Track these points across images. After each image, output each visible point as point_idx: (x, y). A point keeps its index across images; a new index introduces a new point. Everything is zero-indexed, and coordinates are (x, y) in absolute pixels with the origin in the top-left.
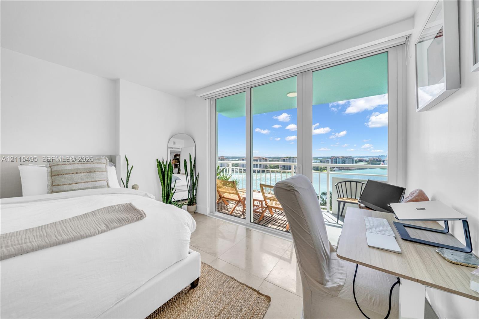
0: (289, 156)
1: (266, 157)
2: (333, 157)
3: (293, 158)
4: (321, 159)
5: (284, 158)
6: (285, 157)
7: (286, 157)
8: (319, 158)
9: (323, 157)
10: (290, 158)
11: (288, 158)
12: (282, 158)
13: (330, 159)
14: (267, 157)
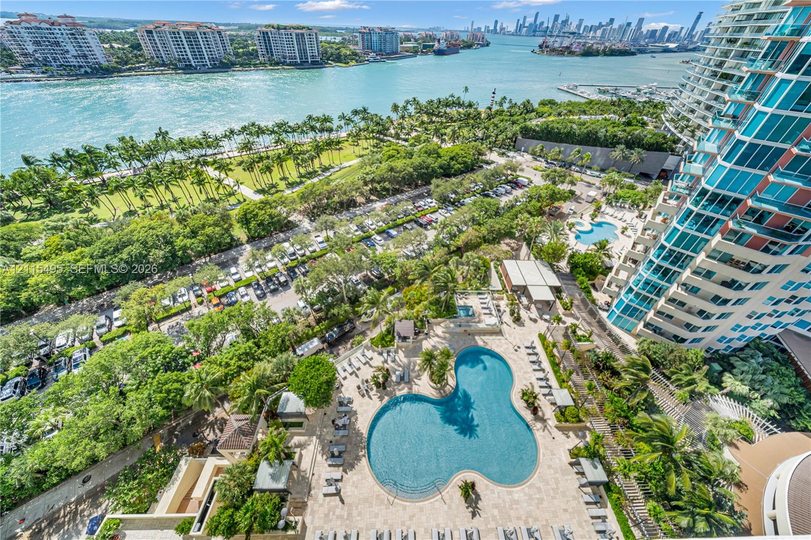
0: (275, 25)
1: (218, 25)
2: (365, 28)
3: (285, 28)
4: (343, 31)
5: (264, 29)
6: (266, 26)
7: (269, 26)
8: (338, 31)
9: (347, 29)
10: (279, 28)
11: (273, 27)
12: (259, 29)
13: (360, 32)
14: (220, 24)
